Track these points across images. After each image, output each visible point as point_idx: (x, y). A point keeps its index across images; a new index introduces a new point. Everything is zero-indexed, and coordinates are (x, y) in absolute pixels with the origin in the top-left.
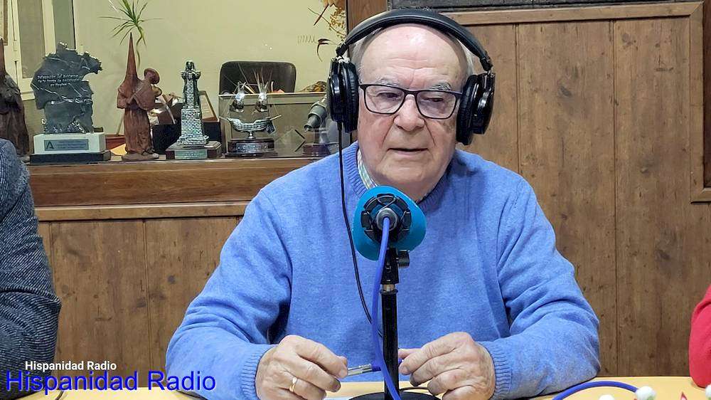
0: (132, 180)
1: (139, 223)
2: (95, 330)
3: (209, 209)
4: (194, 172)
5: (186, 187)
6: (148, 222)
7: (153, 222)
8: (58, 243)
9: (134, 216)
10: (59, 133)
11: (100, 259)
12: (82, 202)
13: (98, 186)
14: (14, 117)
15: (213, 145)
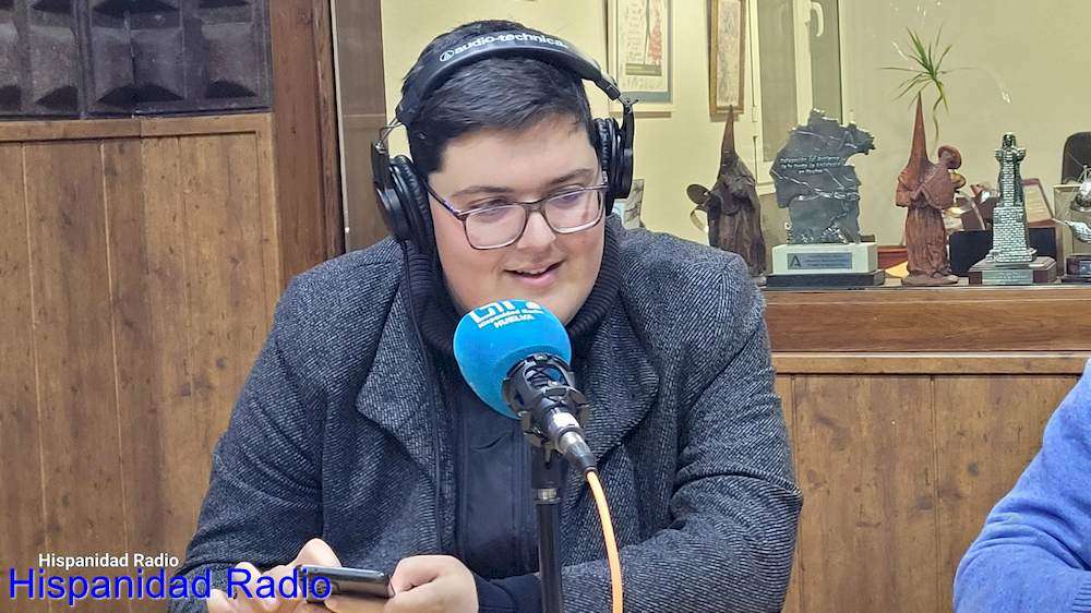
0: (916, 316)
1: (925, 381)
2: (855, 540)
3: (1034, 363)
4: (1010, 304)
5: (999, 327)
6: (939, 380)
7: (947, 379)
8: (804, 407)
9: (917, 371)
10: (810, 243)
11: (865, 433)
12: (839, 347)
13: (866, 324)
14: (745, 219)
15: (1043, 262)
